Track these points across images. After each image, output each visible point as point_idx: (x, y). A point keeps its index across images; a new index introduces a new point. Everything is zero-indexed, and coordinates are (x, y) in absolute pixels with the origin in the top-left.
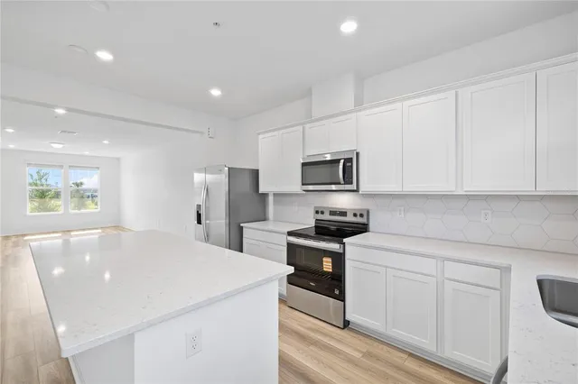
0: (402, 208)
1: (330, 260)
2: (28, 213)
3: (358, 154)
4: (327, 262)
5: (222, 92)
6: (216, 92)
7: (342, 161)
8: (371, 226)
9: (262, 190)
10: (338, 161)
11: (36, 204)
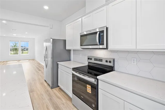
0: (135, 59)
1: (90, 87)
2: (10, 55)
3: (107, 29)
4: (89, 87)
5: (49, 7)
6: (46, 8)
7: (98, 33)
8: (116, 68)
9: (67, 48)
10: (96, 33)
11: (15, 52)
